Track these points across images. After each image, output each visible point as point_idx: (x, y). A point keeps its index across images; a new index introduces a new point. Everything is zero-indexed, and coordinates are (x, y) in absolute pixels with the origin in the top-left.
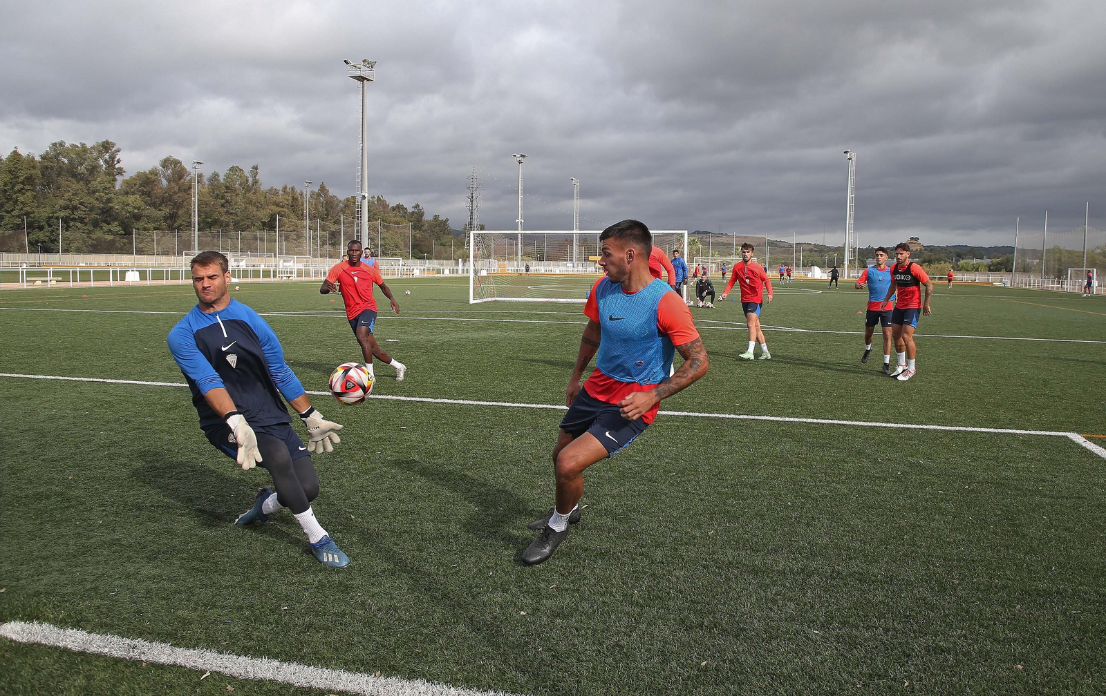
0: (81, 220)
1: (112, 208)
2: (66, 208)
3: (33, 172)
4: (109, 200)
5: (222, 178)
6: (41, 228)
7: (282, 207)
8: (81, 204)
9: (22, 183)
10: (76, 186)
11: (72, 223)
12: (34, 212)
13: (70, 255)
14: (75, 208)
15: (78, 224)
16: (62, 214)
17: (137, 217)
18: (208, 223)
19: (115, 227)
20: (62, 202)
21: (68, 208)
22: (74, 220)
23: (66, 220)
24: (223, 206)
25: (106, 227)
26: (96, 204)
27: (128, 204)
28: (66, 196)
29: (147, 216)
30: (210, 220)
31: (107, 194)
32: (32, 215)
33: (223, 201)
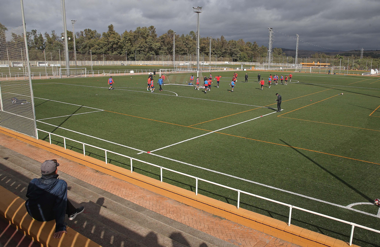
0: (143, 51)
1: (152, 47)
2: (139, 47)
3: (131, 37)
4: (151, 45)
5: (185, 36)
6: (133, 53)
7: (206, 44)
8: (143, 46)
9: (128, 40)
10: (143, 40)
11: (141, 52)
12: (131, 49)
13: (140, 62)
14: (142, 47)
15: (143, 52)
16: (138, 49)
17: (160, 49)
18: (180, 50)
19: (153, 52)
20: (138, 46)
21: (140, 47)
22: (142, 51)
23: (139, 51)
24: (185, 45)
25: (151, 52)
26: (148, 46)
27: (156, 46)
28: (139, 44)
29: (162, 49)
30: (181, 49)
31: (150, 43)
32: (130, 50)
33: (185, 43)
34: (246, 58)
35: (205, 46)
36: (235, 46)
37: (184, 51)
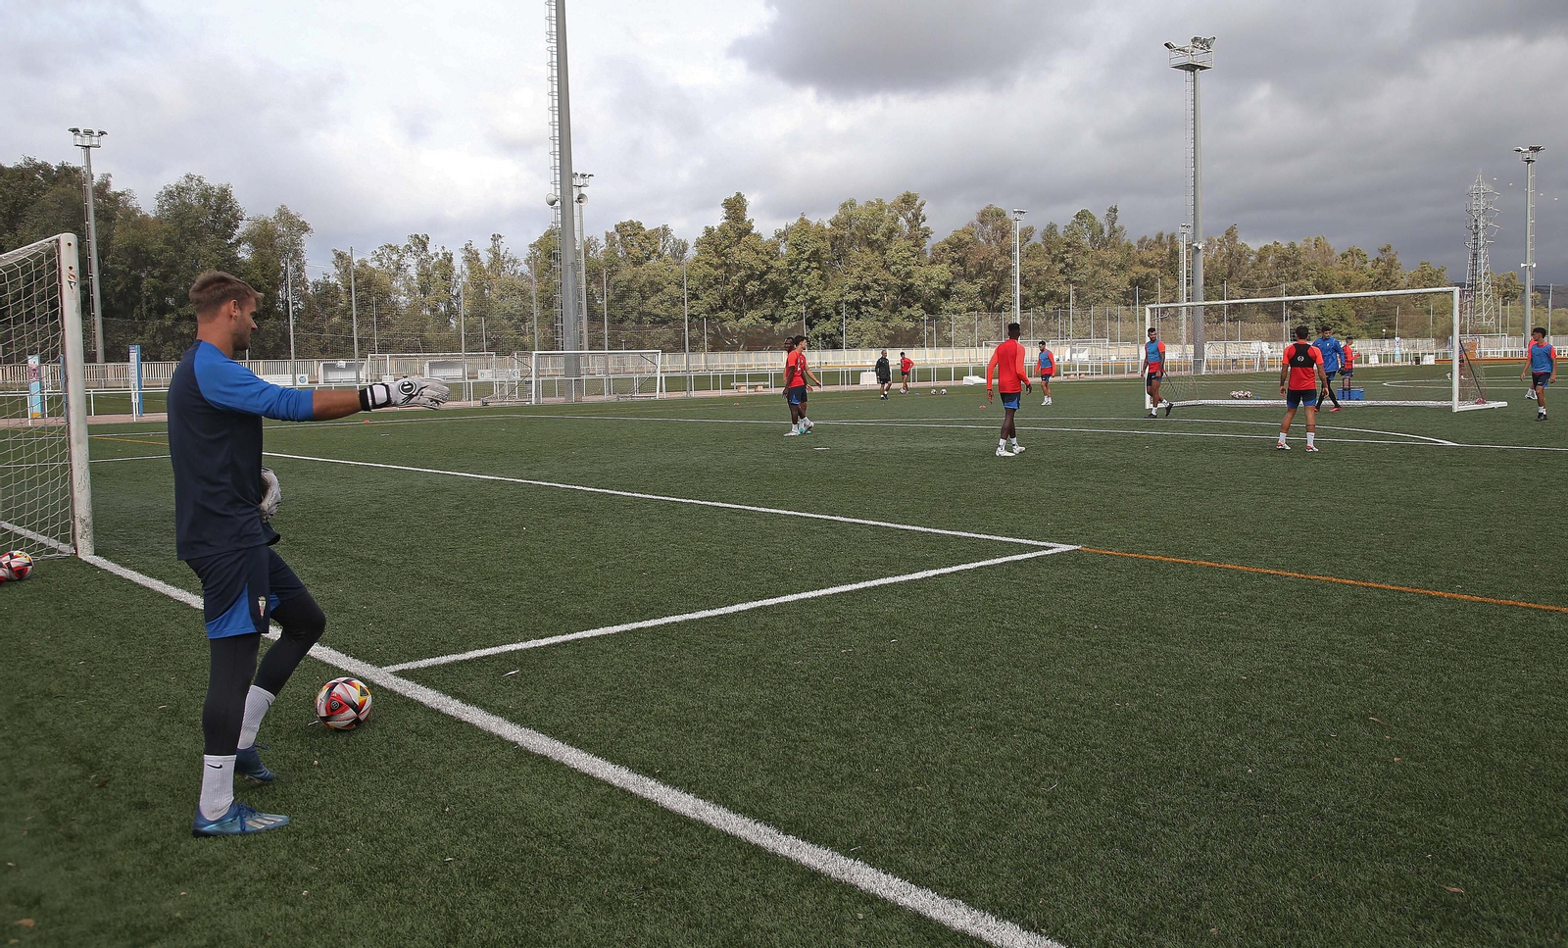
0: (875, 303)
1: (912, 285)
2: (856, 288)
3: (820, 244)
4: (909, 275)
5: (1060, 231)
6: (828, 317)
7: (1153, 266)
8: (875, 281)
9: (808, 260)
10: (870, 256)
11: (863, 308)
12: (820, 297)
13: (859, 352)
14: (867, 288)
15: (871, 309)
16: (851, 297)
17: (946, 295)
18: (1041, 298)
19: (917, 310)
20: (851, 282)
21: (859, 289)
22: (866, 303)
23: (856, 305)
24: (1062, 272)
25: (906, 311)
26: (893, 280)
27: (932, 278)
28: (855, 271)
29: (957, 293)
30: (1043, 293)
31: (904, 266)
32: (817, 301)
33: (1063, 265)
34: (1349, 325)
35: (1148, 275)
36: (1292, 270)
37: (1059, 301)
